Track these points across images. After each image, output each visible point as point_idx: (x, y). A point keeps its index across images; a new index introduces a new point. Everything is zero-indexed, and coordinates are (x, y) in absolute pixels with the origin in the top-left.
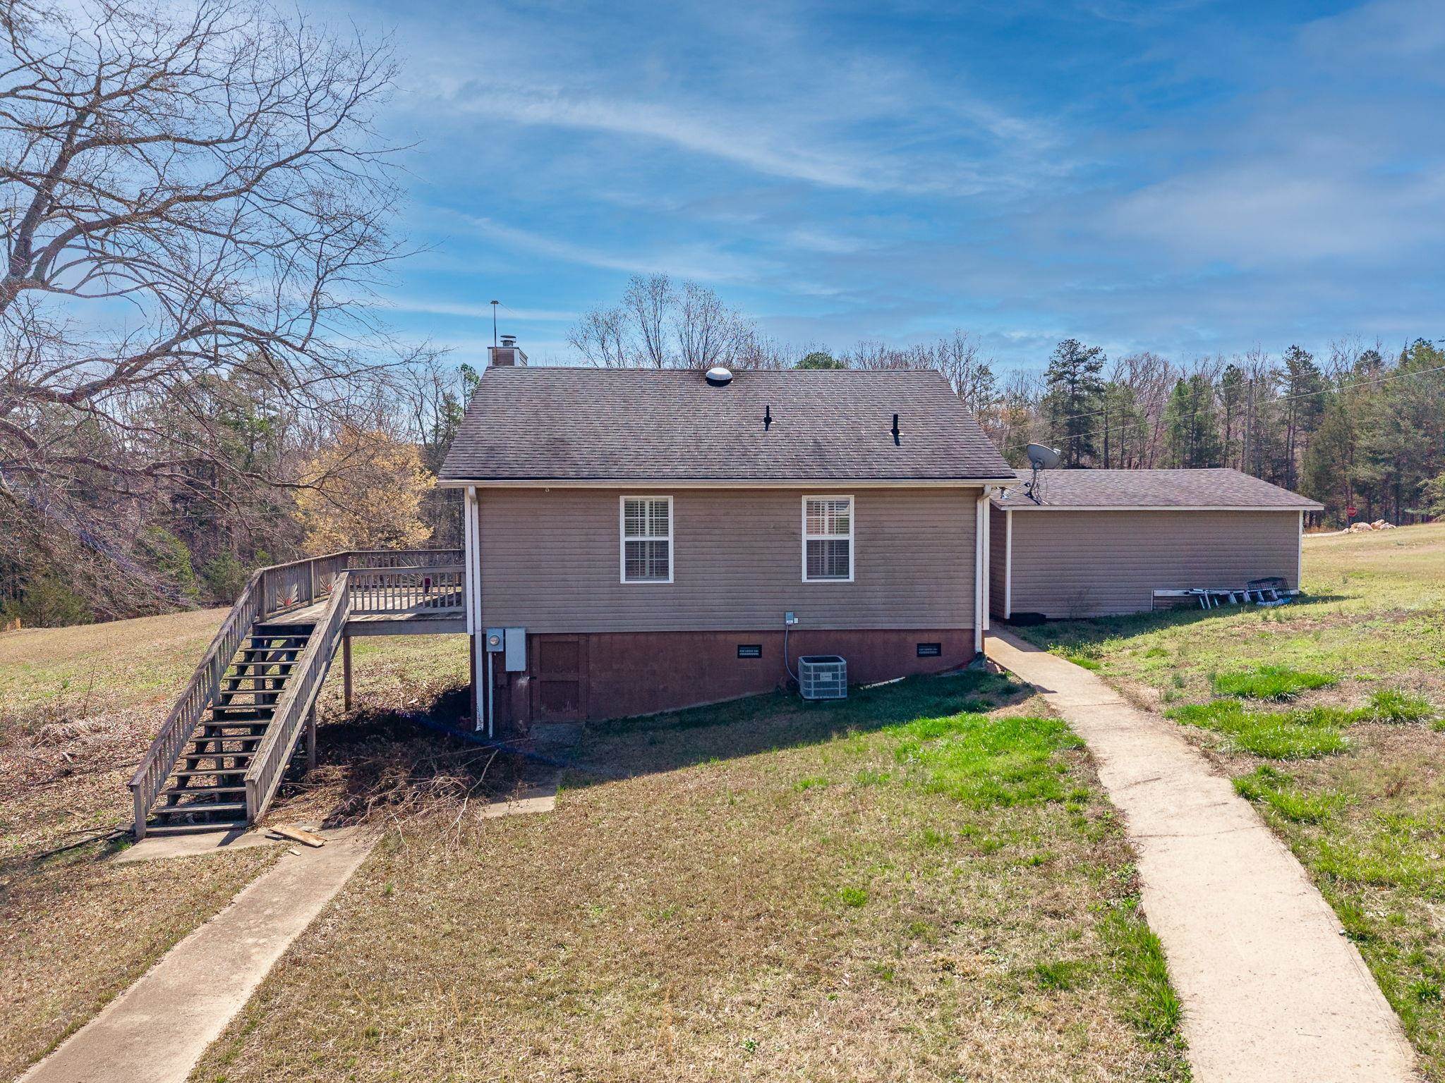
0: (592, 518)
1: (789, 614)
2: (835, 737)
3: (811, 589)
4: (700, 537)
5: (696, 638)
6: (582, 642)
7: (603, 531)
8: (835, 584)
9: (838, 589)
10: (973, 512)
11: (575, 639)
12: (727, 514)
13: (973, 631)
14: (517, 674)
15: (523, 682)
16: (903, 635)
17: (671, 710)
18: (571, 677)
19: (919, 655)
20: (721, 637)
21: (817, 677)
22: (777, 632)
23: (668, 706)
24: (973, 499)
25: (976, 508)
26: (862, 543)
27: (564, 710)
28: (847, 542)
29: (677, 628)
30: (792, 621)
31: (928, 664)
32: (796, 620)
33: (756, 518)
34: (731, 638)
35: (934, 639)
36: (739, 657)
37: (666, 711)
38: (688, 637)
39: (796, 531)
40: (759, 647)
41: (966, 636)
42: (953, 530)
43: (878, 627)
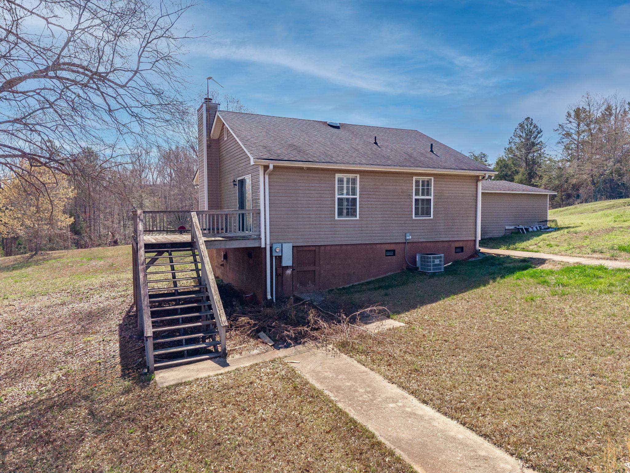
0: (322, 185)
1: (408, 234)
2: (491, 282)
3: (416, 222)
4: (371, 196)
5: (368, 247)
6: (317, 250)
7: (327, 192)
8: (425, 220)
9: (426, 222)
10: (475, 187)
11: (314, 248)
12: (382, 185)
13: (475, 241)
14: (287, 268)
15: (289, 272)
16: (450, 243)
17: (358, 283)
18: (312, 268)
19: (456, 252)
20: (378, 246)
21: (434, 262)
22: (402, 243)
23: (356, 281)
24: (475, 181)
25: (477, 185)
26: (436, 200)
27: (308, 286)
28: (430, 199)
29: (360, 242)
30: (409, 237)
31: (461, 256)
32: (410, 237)
33: (394, 187)
34: (382, 246)
35: (461, 244)
36: (386, 256)
37: (355, 284)
38: (364, 247)
39: (410, 194)
40: (394, 251)
41: (472, 243)
42: (468, 195)
43: (442, 239)
